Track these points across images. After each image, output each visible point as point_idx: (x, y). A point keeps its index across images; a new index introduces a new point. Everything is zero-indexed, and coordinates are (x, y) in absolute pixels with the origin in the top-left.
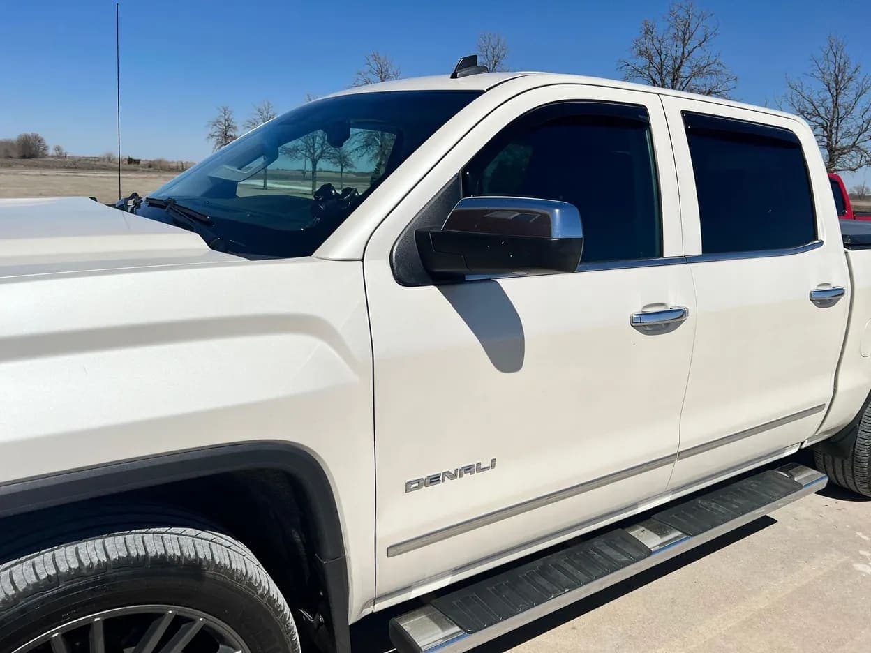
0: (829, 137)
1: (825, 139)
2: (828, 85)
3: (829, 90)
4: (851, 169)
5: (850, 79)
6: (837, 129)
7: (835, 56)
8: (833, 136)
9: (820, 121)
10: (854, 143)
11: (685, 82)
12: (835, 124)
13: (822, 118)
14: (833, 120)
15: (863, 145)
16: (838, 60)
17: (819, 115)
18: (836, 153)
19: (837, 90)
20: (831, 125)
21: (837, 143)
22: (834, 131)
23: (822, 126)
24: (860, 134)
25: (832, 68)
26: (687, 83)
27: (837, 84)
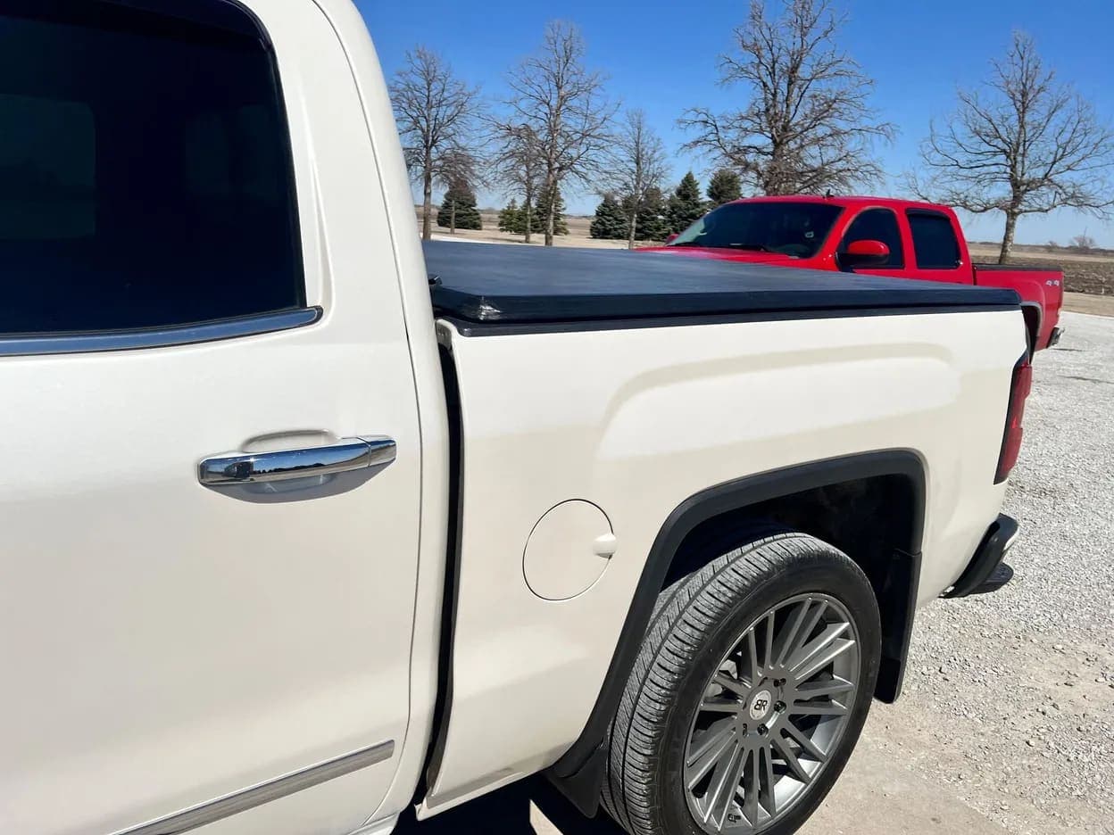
0: (1013, 167)
1: (1008, 170)
2: (1013, 97)
3: (1015, 104)
4: (1040, 210)
5: (1041, 89)
6: (1023, 155)
7: (1022, 58)
8: (1018, 165)
9: (1001, 145)
10: (1046, 175)
11: (805, 86)
12: (1021, 149)
13: (1004, 141)
14: (1018, 144)
15: (1057, 178)
16: (1025, 64)
17: (1000, 137)
18: (1022, 188)
19: (1023, 103)
20: (1016, 151)
21: (1023, 175)
22: (1019, 159)
23: (1004, 151)
24: (1054, 163)
25: (1018, 75)
26: (807, 88)
27: (1023, 96)
